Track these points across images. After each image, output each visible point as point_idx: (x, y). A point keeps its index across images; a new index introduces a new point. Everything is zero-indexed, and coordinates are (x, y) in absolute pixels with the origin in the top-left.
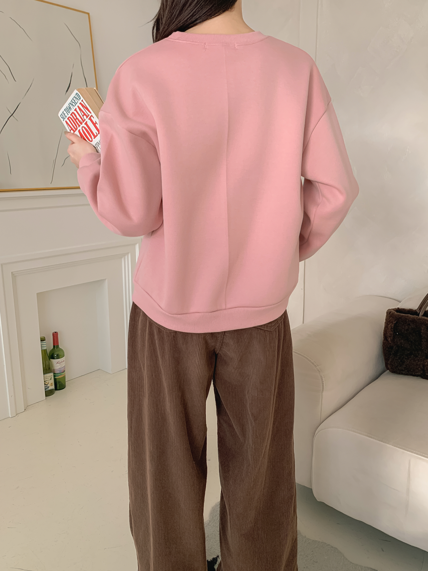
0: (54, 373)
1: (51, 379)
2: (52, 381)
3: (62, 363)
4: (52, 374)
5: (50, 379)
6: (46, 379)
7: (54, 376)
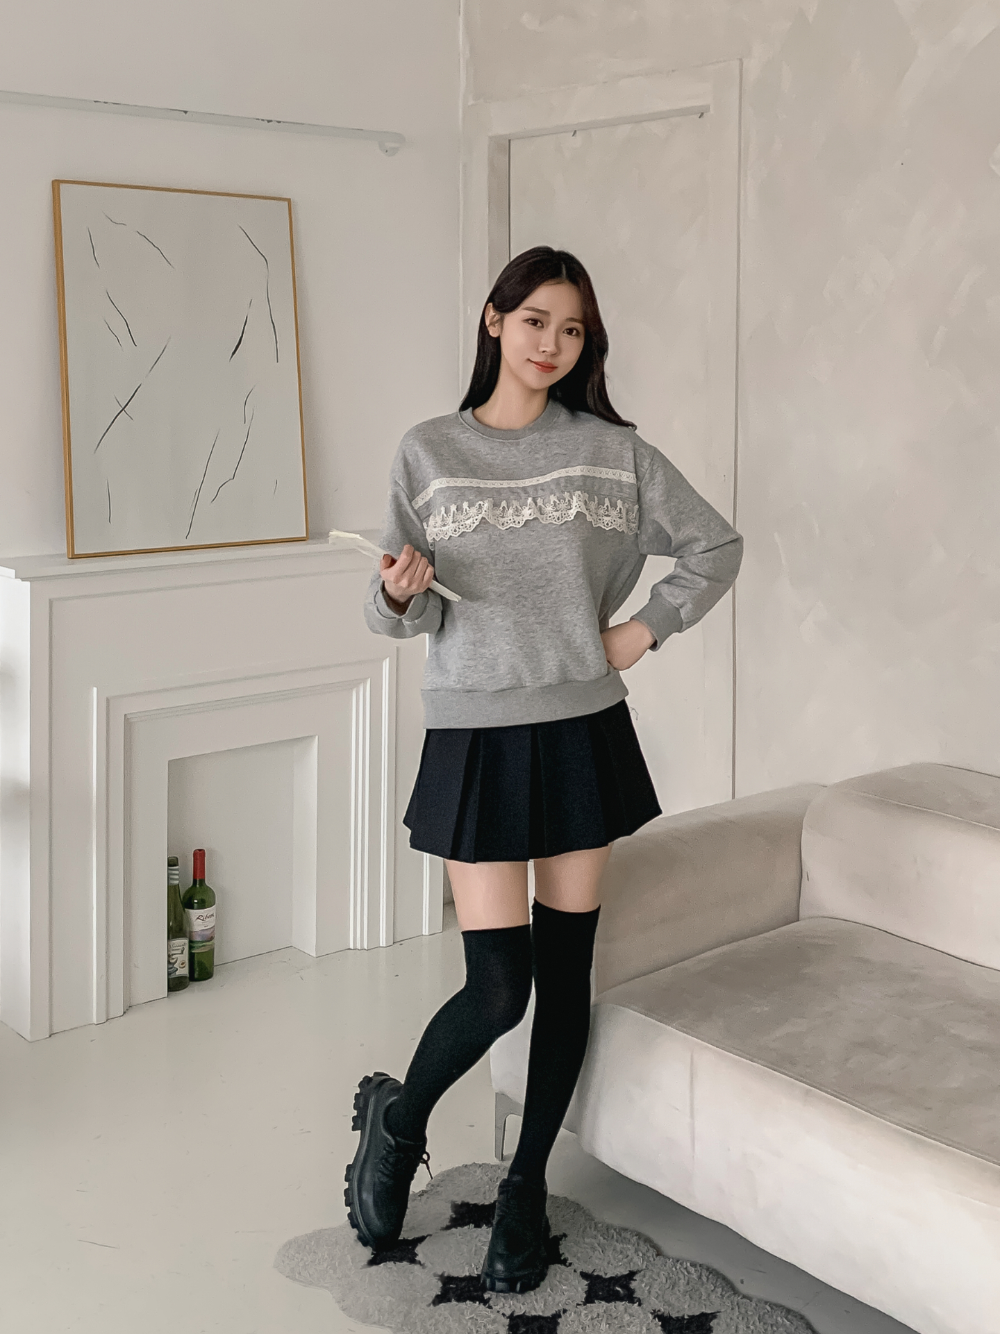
0: (191, 941)
1: (182, 953)
2: (185, 957)
3: (208, 919)
4: (186, 941)
5: (180, 952)
6: (173, 950)
7: (191, 948)
